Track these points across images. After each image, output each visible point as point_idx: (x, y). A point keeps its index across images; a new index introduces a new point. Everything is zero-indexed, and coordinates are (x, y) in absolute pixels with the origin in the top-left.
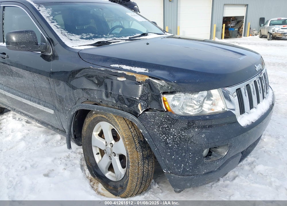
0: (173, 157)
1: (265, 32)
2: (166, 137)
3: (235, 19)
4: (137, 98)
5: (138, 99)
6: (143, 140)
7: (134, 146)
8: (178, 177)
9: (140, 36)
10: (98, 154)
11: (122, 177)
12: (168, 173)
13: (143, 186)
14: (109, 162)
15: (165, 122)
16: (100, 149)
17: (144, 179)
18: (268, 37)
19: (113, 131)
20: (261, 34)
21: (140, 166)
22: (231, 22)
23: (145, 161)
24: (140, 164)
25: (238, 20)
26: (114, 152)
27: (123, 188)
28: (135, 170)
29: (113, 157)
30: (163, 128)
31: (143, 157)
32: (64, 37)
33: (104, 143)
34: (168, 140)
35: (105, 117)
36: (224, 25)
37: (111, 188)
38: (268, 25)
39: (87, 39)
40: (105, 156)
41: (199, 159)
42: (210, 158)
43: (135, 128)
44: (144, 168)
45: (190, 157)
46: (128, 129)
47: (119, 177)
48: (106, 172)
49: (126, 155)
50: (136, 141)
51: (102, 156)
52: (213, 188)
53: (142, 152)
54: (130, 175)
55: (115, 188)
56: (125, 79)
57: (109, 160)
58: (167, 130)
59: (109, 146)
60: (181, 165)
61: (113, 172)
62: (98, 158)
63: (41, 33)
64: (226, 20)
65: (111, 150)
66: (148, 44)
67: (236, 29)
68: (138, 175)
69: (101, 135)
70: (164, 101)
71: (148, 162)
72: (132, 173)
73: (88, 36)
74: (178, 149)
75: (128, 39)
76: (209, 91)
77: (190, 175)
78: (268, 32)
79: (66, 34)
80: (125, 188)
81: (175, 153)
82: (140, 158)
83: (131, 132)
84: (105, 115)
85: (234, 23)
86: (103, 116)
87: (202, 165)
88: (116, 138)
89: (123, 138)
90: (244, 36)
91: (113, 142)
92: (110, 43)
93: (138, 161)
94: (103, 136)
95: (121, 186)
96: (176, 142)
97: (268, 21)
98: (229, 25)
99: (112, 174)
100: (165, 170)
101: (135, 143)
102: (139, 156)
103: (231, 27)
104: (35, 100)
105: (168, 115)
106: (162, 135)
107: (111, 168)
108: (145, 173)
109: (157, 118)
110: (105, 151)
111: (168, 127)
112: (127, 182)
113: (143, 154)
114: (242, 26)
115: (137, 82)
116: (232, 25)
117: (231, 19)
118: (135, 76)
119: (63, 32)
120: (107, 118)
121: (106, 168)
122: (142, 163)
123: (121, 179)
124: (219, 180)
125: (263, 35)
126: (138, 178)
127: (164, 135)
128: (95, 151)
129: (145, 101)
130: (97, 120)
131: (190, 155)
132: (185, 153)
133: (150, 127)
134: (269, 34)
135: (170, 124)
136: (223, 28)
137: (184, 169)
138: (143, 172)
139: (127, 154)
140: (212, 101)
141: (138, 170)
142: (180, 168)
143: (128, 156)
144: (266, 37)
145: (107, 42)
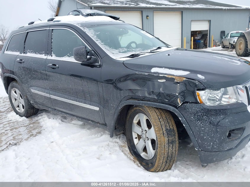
0: (205, 137)
1: (226, 43)
2: (200, 123)
3: (200, 32)
4: (176, 94)
5: (178, 94)
6: (169, 129)
7: (162, 132)
8: (208, 153)
9: (156, 49)
10: (136, 138)
11: (153, 156)
12: (199, 150)
13: (168, 164)
14: (144, 145)
15: (200, 111)
16: (138, 135)
17: (169, 159)
18: (230, 48)
19: (147, 121)
20: (223, 45)
21: (166, 148)
22: (198, 35)
23: (169, 145)
24: (166, 146)
25: (203, 34)
26: (147, 137)
27: (153, 164)
28: (162, 151)
29: (147, 141)
30: (198, 116)
31: (168, 141)
32: (108, 51)
33: (141, 129)
34: (201, 124)
35: (142, 109)
36: (192, 38)
37: (144, 164)
38: (229, 37)
39: (123, 52)
40: (141, 140)
41: (224, 138)
42: (230, 138)
43: (163, 119)
44: (168, 150)
45: (217, 137)
46: (158, 119)
47: (150, 156)
48: (142, 153)
49: (156, 140)
50: (164, 129)
51: (139, 140)
52: (229, 164)
53: (168, 138)
54: (158, 154)
55: (147, 164)
56: (165, 81)
57: (144, 143)
58: (201, 117)
59: (144, 132)
60: (211, 144)
61: (146, 152)
62: (136, 141)
63: (90, 48)
64: (194, 34)
65: (146, 136)
66: (169, 55)
67: (202, 41)
68: (164, 154)
69: (139, 123)
70: (198, 96)
71: (172, 146)
72: (159, 153)
73: (124, 51)
74: (209, 131)
75: (150, 52)
76: (226, 88)
77: (217, 152)
78: (230, 43)
79: (108, 49)
80: (154, 165)
81: (206, 134)
82: (166, 142)
83: (160, 121)
84: (142, 108)
85: (200, 36)
86: (141, 109)
87: (226, 143)
88: (149, 126)
89: (154, 126)
90: (209, 47)
91: (147, 129)
92: (139, 55)
93: (165, 144)
94: (140, 125)
95: (151, 163)
96: (207, 126)
97: (228, 34)
98: (196, 38)
99: (146, 154)
100: (197, 149)
101: (163, 130)
102: (165, 140)
103: (198, 39)
104: (81, 100)
105: (201, 106)
106: (197, 121)
107: (145, 149)
108: (169, 154)
109: (194, 108)
110: (141, 137)
111: (201, 115)
112: (156, 160)
113: (168, 139)
114: (206, 38)
115: (176, 82)
116: (198, 38)
117: (198, 32)
118: (174, 78)
119: (106, 47)
120: (143, 111)
121: (142, 149)
122: (168, 146)
123: (152, 158)
124: (231, 158)
125: (225, 46)
126: (164, 157)
127: (199, 121)
128: (134, 135)
129: (182, 96)
130: (136, 112)
131: (217, 135)
132: (214, 134)
133: (188, 115)
134: (230, 45)
135: (203, 112)
136: (191, 40)
137: (213, 146)
138: (168, 154)
139: (157, 138)
140: (229, 95)
141: (164, 151)
142: (210, 145)
143: (157, 140)
144: (228, 48)
145: (137, 54)
